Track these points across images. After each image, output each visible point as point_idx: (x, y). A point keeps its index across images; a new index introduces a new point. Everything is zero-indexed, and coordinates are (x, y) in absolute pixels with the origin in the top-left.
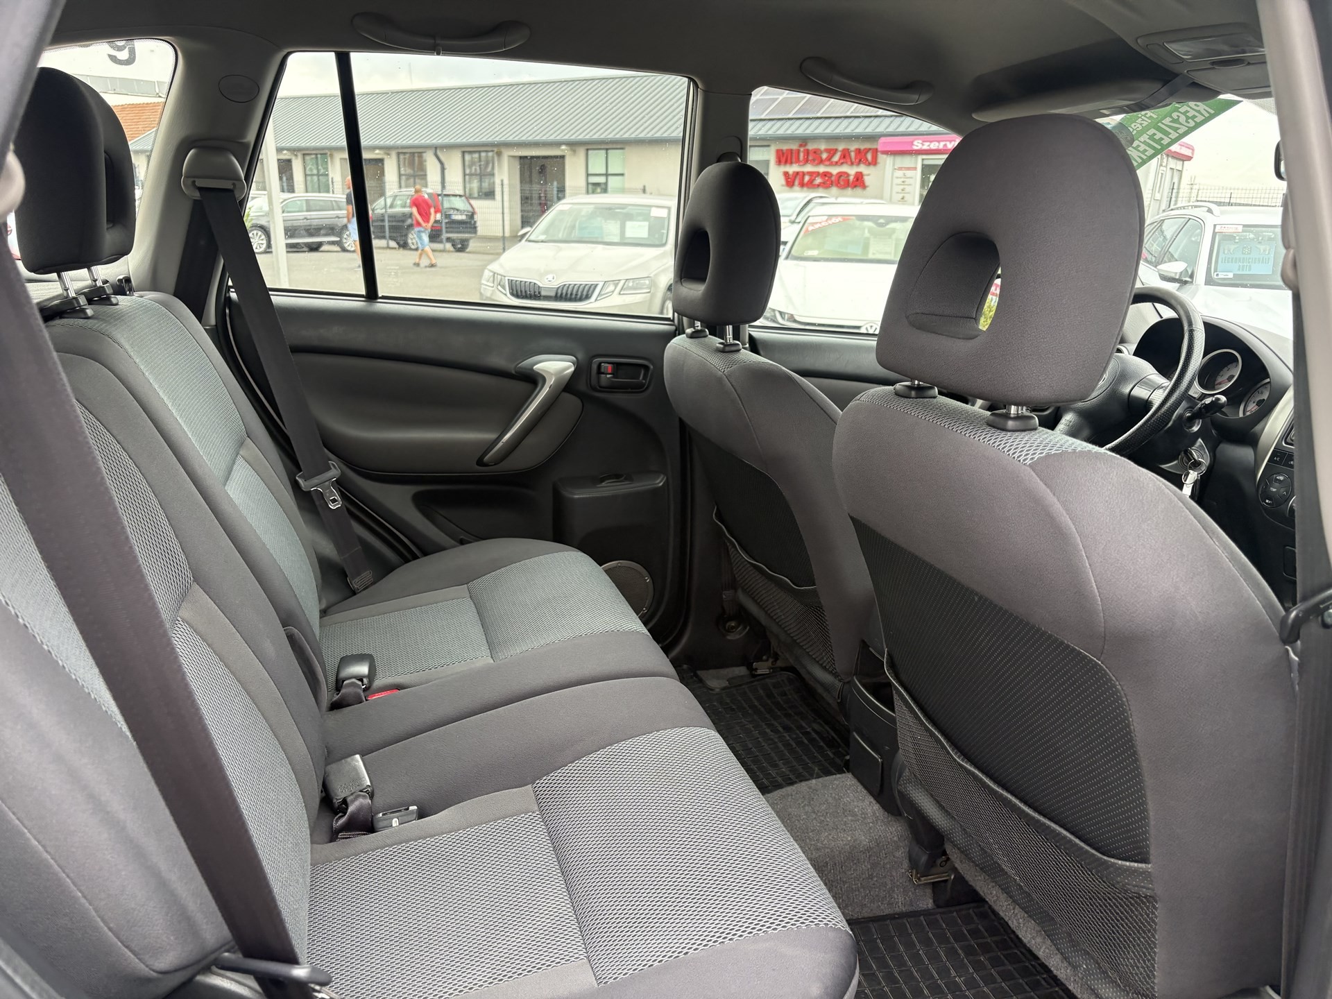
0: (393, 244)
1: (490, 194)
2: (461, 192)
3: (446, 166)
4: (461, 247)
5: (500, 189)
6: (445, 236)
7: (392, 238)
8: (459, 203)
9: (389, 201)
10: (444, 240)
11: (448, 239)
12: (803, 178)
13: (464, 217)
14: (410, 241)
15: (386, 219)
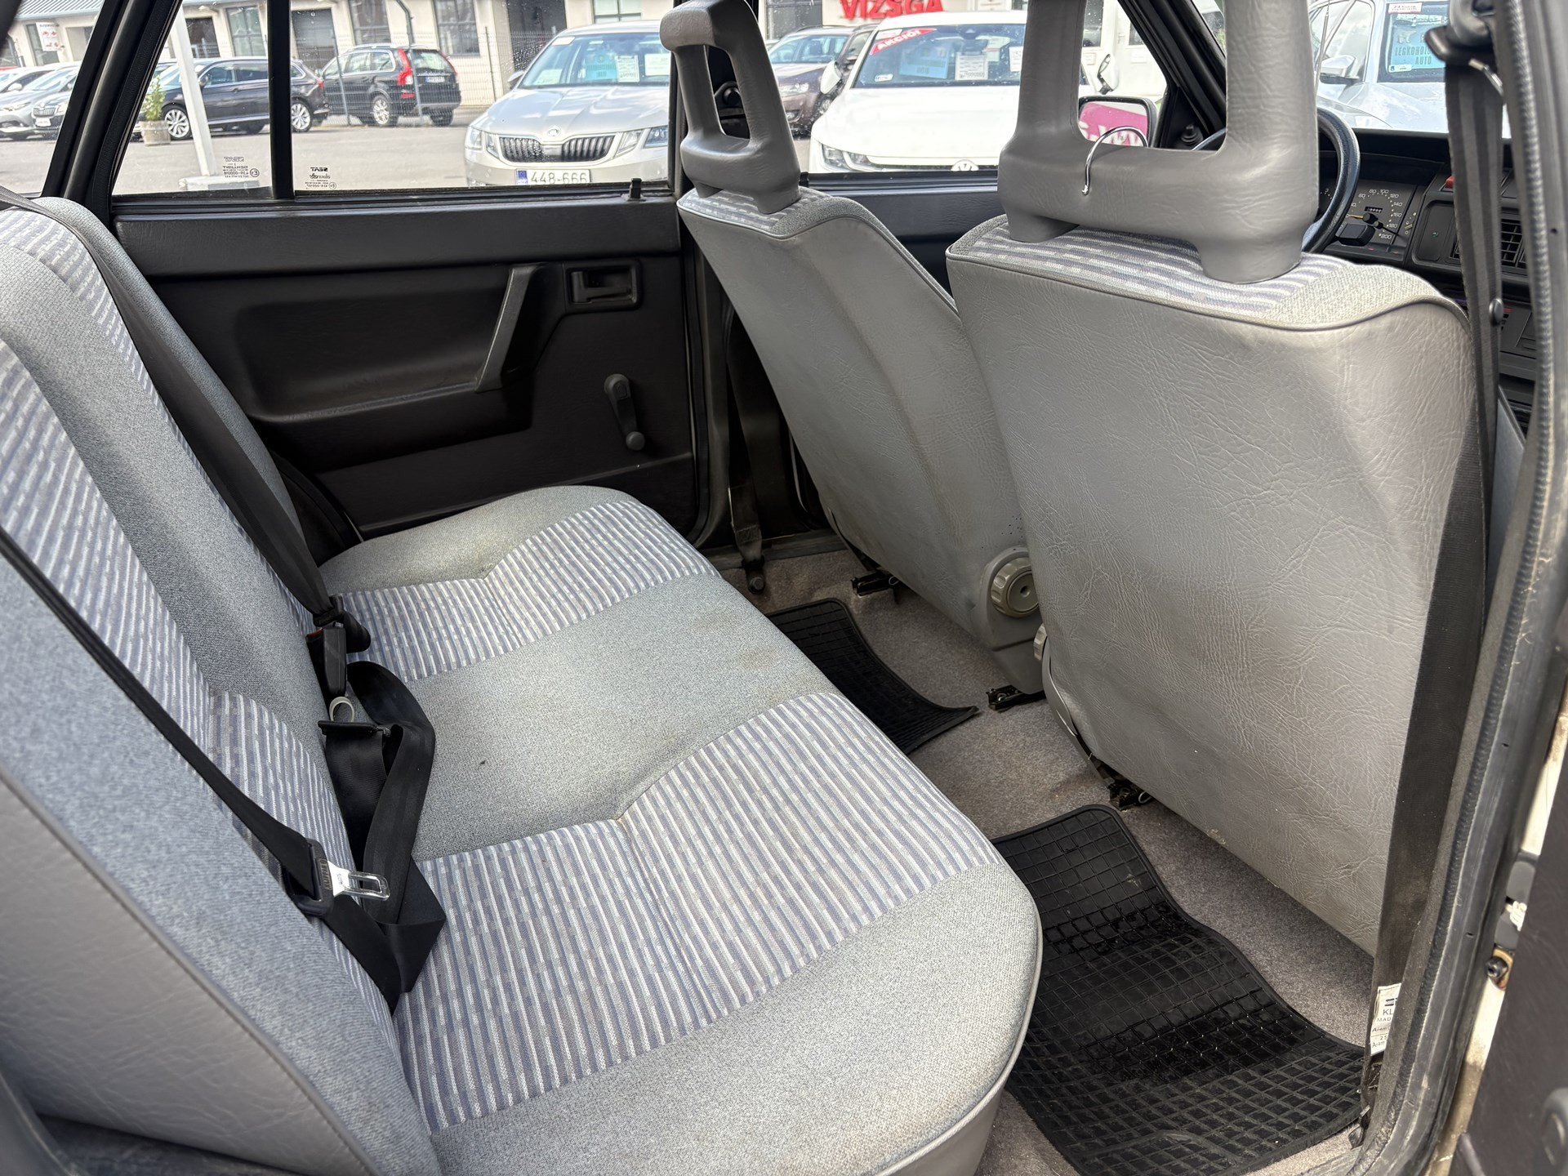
0: (355, 120)
1: (473, 49)
2: (435, 47)
3: (412, 15)
4: (443, 119)
5: (485, 39)
6: (419, 106)
7: (351, 113)
8: (435, 62)
9: (343, 62)
10: (420, 112)
11: (426, 111)
12: (866, 7)
13: (442, 80)
14: (376, 116)
15: (342, 85)
